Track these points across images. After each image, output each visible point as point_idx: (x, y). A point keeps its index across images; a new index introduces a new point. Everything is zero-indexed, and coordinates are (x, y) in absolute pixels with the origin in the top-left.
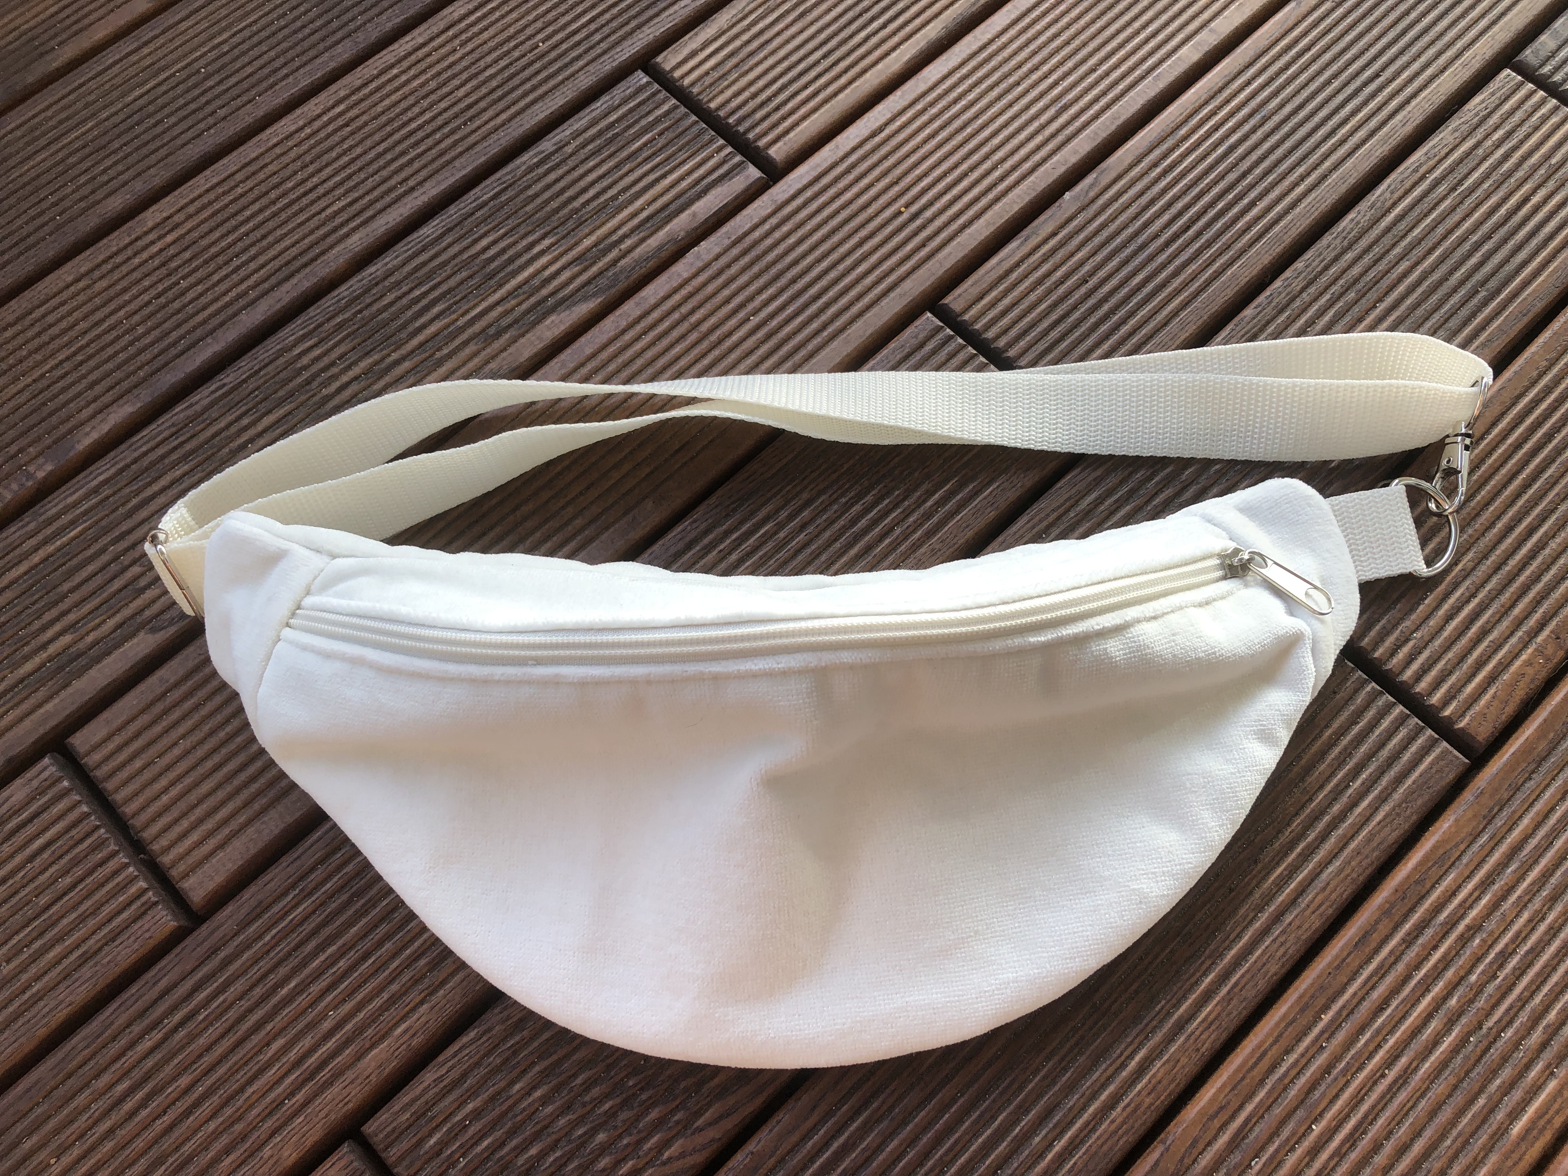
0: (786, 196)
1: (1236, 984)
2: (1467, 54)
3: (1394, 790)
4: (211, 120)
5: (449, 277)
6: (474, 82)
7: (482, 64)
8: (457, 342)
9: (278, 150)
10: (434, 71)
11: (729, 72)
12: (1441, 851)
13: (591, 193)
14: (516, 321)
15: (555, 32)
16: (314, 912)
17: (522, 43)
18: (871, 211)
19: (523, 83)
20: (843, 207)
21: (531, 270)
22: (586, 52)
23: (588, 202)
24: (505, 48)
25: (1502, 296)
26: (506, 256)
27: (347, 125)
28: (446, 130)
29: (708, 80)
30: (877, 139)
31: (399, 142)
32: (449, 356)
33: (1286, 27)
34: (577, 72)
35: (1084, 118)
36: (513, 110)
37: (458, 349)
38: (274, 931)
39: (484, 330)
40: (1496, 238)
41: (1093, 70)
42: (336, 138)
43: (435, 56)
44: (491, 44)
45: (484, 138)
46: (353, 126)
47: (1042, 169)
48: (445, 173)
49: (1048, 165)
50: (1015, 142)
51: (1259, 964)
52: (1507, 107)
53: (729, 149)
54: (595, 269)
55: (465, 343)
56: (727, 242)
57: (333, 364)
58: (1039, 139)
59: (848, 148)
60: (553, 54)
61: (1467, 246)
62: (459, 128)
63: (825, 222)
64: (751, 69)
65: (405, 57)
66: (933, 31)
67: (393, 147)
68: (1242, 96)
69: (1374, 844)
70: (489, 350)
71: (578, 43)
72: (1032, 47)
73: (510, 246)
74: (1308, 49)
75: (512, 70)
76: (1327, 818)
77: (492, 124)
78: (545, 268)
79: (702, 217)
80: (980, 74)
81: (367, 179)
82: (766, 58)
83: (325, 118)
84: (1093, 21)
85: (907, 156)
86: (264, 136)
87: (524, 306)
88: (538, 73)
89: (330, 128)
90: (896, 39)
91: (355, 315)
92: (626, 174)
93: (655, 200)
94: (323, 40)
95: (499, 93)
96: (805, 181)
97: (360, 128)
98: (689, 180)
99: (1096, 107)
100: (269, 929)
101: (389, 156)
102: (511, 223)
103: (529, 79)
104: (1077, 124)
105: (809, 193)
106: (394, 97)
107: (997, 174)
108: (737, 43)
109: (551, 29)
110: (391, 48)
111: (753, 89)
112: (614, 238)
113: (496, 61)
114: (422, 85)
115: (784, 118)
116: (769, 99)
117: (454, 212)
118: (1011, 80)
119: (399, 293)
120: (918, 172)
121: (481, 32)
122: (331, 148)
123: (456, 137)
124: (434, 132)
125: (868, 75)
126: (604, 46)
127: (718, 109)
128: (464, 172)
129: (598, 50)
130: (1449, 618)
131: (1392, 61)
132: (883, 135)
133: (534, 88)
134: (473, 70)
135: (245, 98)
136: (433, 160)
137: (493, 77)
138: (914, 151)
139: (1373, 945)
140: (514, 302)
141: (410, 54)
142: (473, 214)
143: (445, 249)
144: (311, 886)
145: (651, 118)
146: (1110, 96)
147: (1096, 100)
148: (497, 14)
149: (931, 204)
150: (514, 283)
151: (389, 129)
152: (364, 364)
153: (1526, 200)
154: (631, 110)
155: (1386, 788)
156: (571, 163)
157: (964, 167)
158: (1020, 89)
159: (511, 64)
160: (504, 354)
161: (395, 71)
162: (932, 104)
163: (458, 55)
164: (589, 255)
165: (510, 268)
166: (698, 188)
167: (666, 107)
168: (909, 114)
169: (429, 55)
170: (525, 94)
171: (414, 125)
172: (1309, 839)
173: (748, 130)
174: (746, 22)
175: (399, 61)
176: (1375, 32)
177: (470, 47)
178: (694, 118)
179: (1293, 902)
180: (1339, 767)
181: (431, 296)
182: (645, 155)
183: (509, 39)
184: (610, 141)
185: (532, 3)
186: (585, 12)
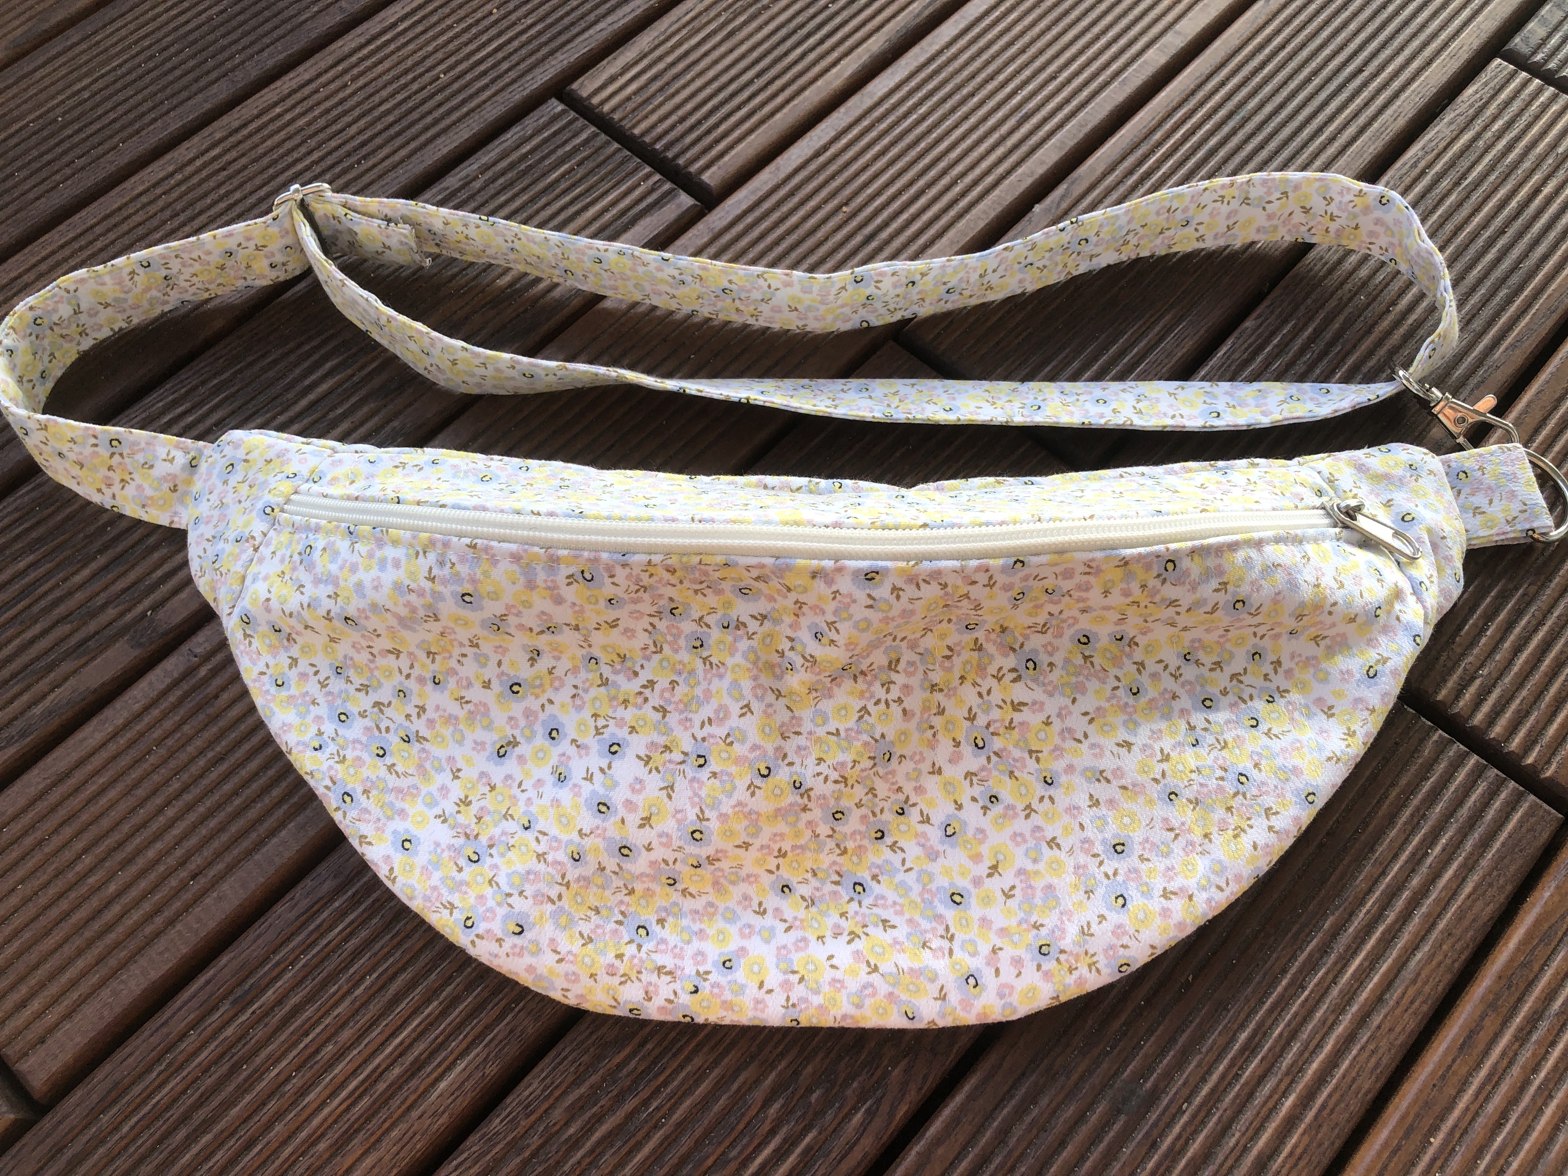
0: (725, 223)
1: (1323, 1107)
2: (1454, 45)
3: (1482, 855)
4: (68, 171)
6: (369, 118)
7: (377, 99)
8: (355, 399)
9: (144, 199)
10: (323, 107)
11: (653, 96)
12: (1546, 926)
15: (458, 63)
16: (184, 1092)
17: (421, 75)
18: (820, 234)
19: (423, 117)
20: (789, 232)
22: (493, 81)
24: (403, 81)
25: (1526, 293)
27: (223, 169)
28: (337, 170)
29: (630, 106)
30: (822, 159)
32: (345, 415)
33: (1255, 26)
34: (484, 102)
35: (1047, 127)
36: (413, 145)
38: (135, 1119)
40: (1511, 232)
41: (1053, 78)
42: (212, 183)
43: (323, 92)
44: (386, 78)
45: (380, 177)
46: (230, 171)
47: (1007, 182)
49: (1012, 178)
50: (975, 154)
51: (1348, 1079)
52: (1503, 96)
53: (657, 177)
55: (362, 402)
58: (1000, 151)
59: (790, 169)
60: (456, 86)
61: (1480, 242)
62: (352, 167)
64: (677, 92)
65: (289, 95)
66: (876, 44)
68: (1217, 98)
69: (1466, 923)
71: (484, 73)
72: (985, 56)
74: (1282, 47)
75: (409, 105)
76: (1406, 894)
77: (389, 161)
80: (930, 86)
82: (693, 80)
83: (198, 163)
84: (1049, 28)
85: (857, 174)
86: (127, 184)
88: (440, 105)
89: (204, 173)
90: (835, 55)
91: (234, 376)
92: (543, 208)
94: (196, 80)
95: (397, 128)
96: (744, 206)
97: (239, 172)
98: (614, 211)
99: (1060, 116)
100: (127, 1117)
103: (430, 112)
104: (1041, 133)
105: (749, 219)
106: (277, 138)
107: (957, 189)
108: (661, 66)
109: (453, 59)
110: (273, 86)
111: (681, 113)
113: (392, 95)
114: (309, 124)
115: (717, 141)
116: (699, 122)
118: (965, 91)
120: (870, 191)
121: (375, 65)
122: (206, 195)
123: (349, 176)
124: (323, 172)
125: (807, 93)
126: (512, 74)
127: (643, 134)
129: (506, 79)
130: (1517, 650)
131: (1374, 55)
132: (828, 154)
133: (436, 122)
134: (366, 106)
135: (107, 146)
137: (388, 112)
138: (863, 170)
139: (1481, 1046)
141: (295, 91)
144: (181, 1058)
145: (568, 148)
146: (1075, 103)
147: (1059, 108)
148: (392, 47)
149: (886, 224)
151: (271, 171)
153: (1537, 191)
154: (546, 141)
155: (1471, 854)
156: (480, 199)
157: (921, 183)
158: (976, 99)
159: (409, 97)
161: (278, 110)
162: (880, 119)
163: (348, 91)
166: (625, 219)
167: (584, 136)
168: (856, 131)
169: (316, 91)
170: (426, 129)
171: (300, 166)
172: (1389, 921)
173: (677, 156)
174: (670, 44)
175: (283, 100)
176: (1353, 27)
177: (361, 82)
178: (616, 145)
179: (1379, 999)
180: (1413, 832)
182: (563, 186)
183: (406, 72)
184: (525, 173)
185: (431, 34)
186: (490, 41)
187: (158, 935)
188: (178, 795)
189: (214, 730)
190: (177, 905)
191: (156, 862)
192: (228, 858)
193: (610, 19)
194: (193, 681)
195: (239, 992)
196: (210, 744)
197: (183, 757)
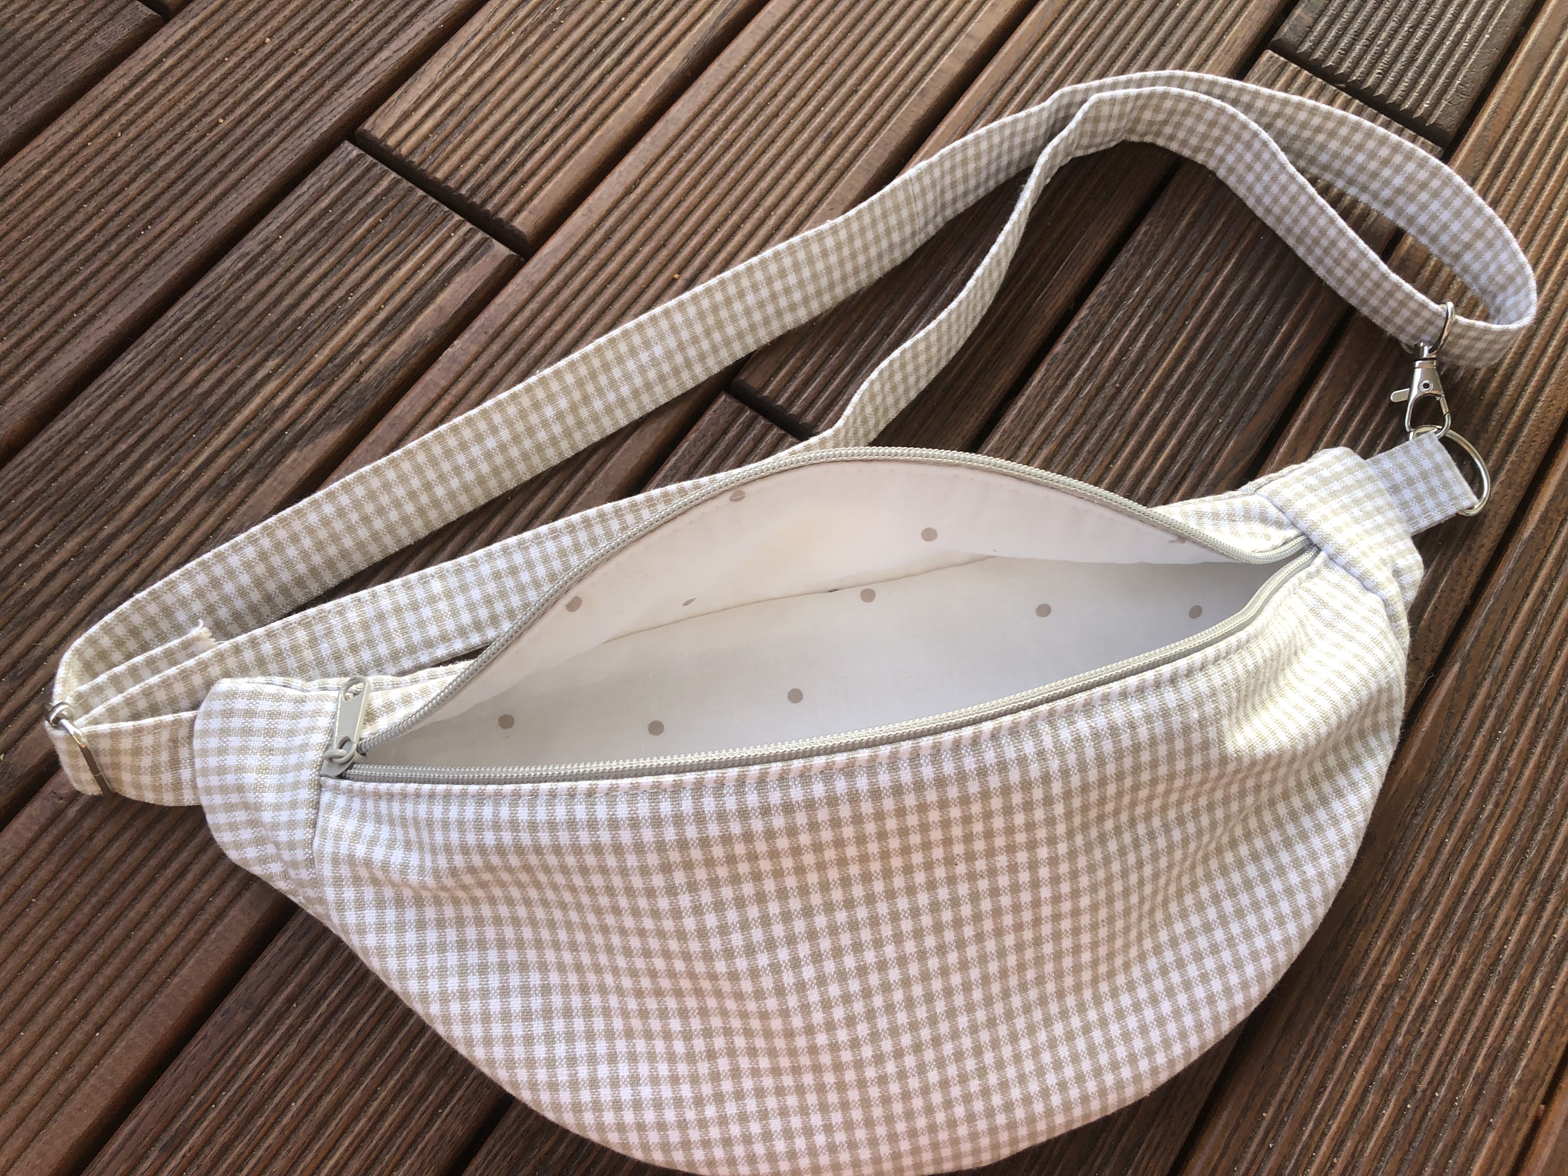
0: (543, 274)
2: (1227, 39)
5: (159, 422)
6: (147, 176)
7: (152, 151)
8: (184, 500)
10: (93, 166)
11: (453, 132)
13: (315, 296)
14: (251, 466)
15: (236, 105)
17: (198, 120)
18: (641, 281)
19: (208, 171)
21: (257, 401)
22: (277, 125)
23: (313, 308)
24: (178, 129)
26: (225, 388)
28: (122, 239)
29: (429, 145)
30: (634, 196)
31: (66, 259)
32: (177, 520)
33: (1043, 26)
34: (272, 150)
35: (853, 147)
36: (202, 205)
37: (187, 509)
39: (214, 481)
41: (854, 92)
43: (92, 147)
44: (159, 126)
45: (172, 243)
47: (819, 211)
48: (130, 293)
50: (788, 181)
53: (468, 226)
54: (334, 389)
55: (194, 501)
56: (484, 338)
57: (31, 550)
58: (810, 177)
59: (605, 209)
60: (239, 132)
62: (138, 234)
63: (592, 300)
64: (477, 127)
65: (55, 152)
66: (675, 61)
67: (59, 267)
70: (224, 506)
71: (267, 115)
72: (785, 71)
73: (227, 375)
75: (191, 156)
77: (178, 226)
78: (274, 395)
79: (450, 311)
80: (734, 107)
81: (32, 311)
85: (671, 211)
87: (258, 446)
88: (224, 156)
90: (635, 75)
91: (49, 484)
92: (352, 270)
93: (392, 296)
95: (181, 186)
96: (561, 255)
98: (427, 268)
99: (865, 133)
101: (55, 279)
102: (224, 345)
103: (214, 165)
104: (847, 155)
105: (569, 268)
106: (49, 205)
108: (456, 96)
109: (230, 100)
110: (34, 143)
111: (483, 151)
112: (351, 349)
113: (170, 146)
114: (82, 186)
115: (524, 182)
116: (504, 161)
117: (151, 339)
119: (100, 450)
120: (687, 228)
121: (145, 111)
123: (137, 246)
124: (107, 243)
125: (611, 121)
126: (298, 115)
127: (446, 178)
128: (155, 290)
129: (293, 121)
131: (1155, 53)
132: (640, 190)
133: (223, 176)
134: (142, 161)
136: (114, 278)
137: (168, 166)
138: (678, 205)
140: (243, 443)
142: (175, 340)
143: (148, 388)
145: (369, 199)
147: (863, 125)
148: (161, 88)
149: (705, 265)
150: (240, 419)
151: (49, 244)
152: (71, 545)
154: (345, 192)
156: (284, 264)
157: (737, 217)
158: (783, 119)
159: (189, 148)
160: (243, 509)
161: (44, 172)
162: (687, 147)
163: (120, 144)
164: (325, 373)
165: (232, 402)
166: (440, 276)
167: (385, 184)
168: (665, 162)
169: (84, 146)
170: (214, 184)
171: (80, 237)
173: (485, 201)
174: (460, 73)
175: (48, 158)
177: (133, 131)
178: (421, 193)
181: (141, 449)
182: (370, 243)
183: (181, 117)
184: (326, 231)
185: (201, 71)
186: (268, 76)
187: (72, 1091)
188: (67, 947)
189: (93, 874)
190: (87, 1058)
191: (58, 1016)
192: (130, 1004)
193: (394, 45)
194: (61, 825)
195: (166, 1138)
196: (92, 890)
197: (65, 905)
